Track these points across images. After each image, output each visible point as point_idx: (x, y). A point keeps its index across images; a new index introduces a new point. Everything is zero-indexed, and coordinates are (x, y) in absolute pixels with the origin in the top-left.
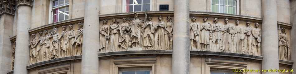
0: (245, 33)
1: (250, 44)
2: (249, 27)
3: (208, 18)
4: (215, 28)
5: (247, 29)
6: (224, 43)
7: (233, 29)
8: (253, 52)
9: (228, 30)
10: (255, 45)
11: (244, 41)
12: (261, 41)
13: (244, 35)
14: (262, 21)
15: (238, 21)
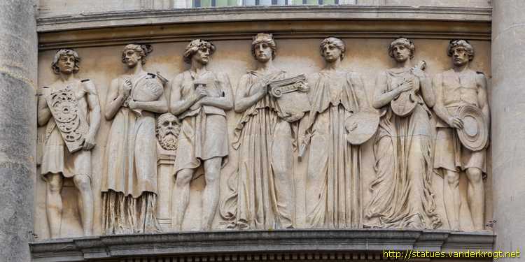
0: (381, 108)
1: (416, 166)
2: (407, 66)
3: (148, 46)
4: (192, 96)
5: (394, 82)
6: (244, 176)
7: (299, 90)
8: (441, 211)
9: (268, 101)
10: (449, 166)
11: (375, 152)
12: (490, 139)
13: (376, 116)
14: (489, 23)
15: (332, 39)
